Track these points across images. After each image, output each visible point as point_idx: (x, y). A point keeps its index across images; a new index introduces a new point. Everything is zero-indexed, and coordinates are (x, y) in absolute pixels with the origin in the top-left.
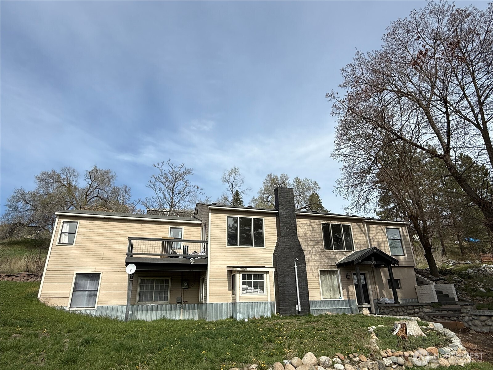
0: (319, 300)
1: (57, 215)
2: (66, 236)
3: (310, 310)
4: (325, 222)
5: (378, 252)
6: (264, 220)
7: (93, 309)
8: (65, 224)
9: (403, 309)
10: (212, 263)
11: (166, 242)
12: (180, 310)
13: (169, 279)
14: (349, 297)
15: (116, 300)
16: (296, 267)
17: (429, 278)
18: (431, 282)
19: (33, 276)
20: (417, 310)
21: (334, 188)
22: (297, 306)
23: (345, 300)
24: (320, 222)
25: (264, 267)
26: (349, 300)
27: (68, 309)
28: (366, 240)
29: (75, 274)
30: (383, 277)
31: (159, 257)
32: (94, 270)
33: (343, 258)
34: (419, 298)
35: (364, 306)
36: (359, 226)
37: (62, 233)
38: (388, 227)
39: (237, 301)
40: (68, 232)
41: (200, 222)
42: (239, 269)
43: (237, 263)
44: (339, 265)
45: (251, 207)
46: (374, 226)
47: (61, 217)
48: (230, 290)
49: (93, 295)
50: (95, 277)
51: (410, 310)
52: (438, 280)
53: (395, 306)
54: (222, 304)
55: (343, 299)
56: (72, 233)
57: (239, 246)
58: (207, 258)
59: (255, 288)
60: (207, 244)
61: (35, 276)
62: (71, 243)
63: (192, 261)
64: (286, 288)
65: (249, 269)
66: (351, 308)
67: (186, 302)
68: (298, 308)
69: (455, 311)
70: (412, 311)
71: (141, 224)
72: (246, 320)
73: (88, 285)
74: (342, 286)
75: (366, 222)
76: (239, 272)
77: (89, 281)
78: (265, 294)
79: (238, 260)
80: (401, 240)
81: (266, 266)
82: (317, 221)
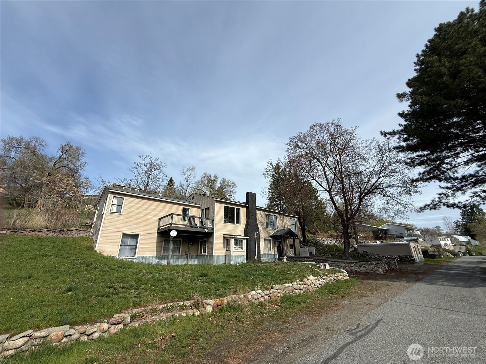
0: (263, 254)
1: (110, 191)
2: (115, 207)
3: (260, 259)
4: (267, 213)
5: (291, 231)
6: (241, 209)
7: (134, 258)
8: (115, 199)
9: (299, 259)
10: (216, 232)
11: (191, 218)
12: (200, 259)
13: (181, 240)
14: (274, 253)
15: (150, 252)
16: (256, 236)
17: (303, 244)
18: (304, 246)
19: (51, 232)
20: (306, 260)
21: (262, 193)
22: (255, 257)
23: (273, 254)
24: (265, 213)
25: (240, 236)
26: (275, 254)
27: (117, 258)
28: (283, 224)
29: (122, 234)
30: (288, 243)
31: (185, 226)
32: (135, 232)
33: (273, 233)
34: (300, 254)
35: (285, 257)
36: (280, 216)
37: (112, 204)
38: (291, 218)
39: (232, 254)
40: (116, 204)
41: (200, 206)
42: (233, 237)
43: (228, 233)
44: (272, 236)
45: (240, 202)
46: (286, 217)
47: (112, 193)
48: (224, 248)
49: (134, 249)
50: (135, 237)
51: (303, 259)
52: (307, 245)
53: (295, 258)
54: (220, 256)
55: (272, 254)
56: (119, 206)
57: (229, 223)
58: (214, 229)
59: (239, 247)
60: (214, 221)
61: (53, 232)
62: (119, 212)
63: (206, 230)
64: (251, 247)
65: (238, 237)
66: (276, 258)
67: (190, 254)
68: (256, 258)
69: (324, 260)
70: (304, 260)
71: (165, 204)
72: (238, 265)
73: (129, 241)
74: (272, 247)
75: (283, 215)
76: (233, 238)
77: (129, 239)
78: (244, 250)
79: (228, 231)
80: (295, 225)
81: (241, 235)
82: (263, 212)
